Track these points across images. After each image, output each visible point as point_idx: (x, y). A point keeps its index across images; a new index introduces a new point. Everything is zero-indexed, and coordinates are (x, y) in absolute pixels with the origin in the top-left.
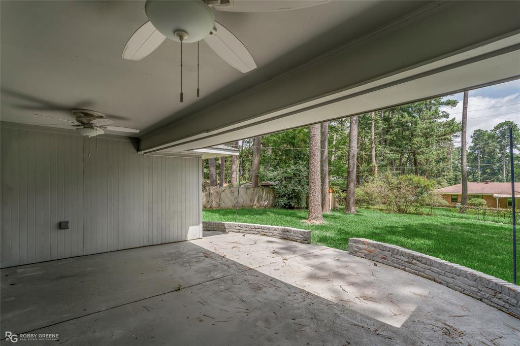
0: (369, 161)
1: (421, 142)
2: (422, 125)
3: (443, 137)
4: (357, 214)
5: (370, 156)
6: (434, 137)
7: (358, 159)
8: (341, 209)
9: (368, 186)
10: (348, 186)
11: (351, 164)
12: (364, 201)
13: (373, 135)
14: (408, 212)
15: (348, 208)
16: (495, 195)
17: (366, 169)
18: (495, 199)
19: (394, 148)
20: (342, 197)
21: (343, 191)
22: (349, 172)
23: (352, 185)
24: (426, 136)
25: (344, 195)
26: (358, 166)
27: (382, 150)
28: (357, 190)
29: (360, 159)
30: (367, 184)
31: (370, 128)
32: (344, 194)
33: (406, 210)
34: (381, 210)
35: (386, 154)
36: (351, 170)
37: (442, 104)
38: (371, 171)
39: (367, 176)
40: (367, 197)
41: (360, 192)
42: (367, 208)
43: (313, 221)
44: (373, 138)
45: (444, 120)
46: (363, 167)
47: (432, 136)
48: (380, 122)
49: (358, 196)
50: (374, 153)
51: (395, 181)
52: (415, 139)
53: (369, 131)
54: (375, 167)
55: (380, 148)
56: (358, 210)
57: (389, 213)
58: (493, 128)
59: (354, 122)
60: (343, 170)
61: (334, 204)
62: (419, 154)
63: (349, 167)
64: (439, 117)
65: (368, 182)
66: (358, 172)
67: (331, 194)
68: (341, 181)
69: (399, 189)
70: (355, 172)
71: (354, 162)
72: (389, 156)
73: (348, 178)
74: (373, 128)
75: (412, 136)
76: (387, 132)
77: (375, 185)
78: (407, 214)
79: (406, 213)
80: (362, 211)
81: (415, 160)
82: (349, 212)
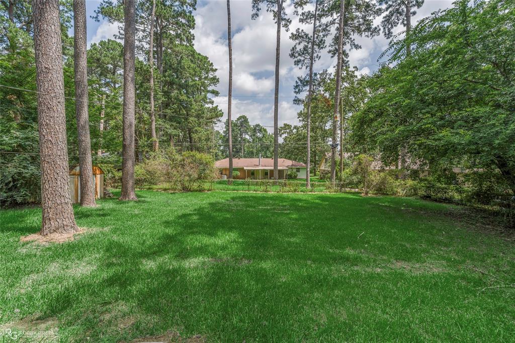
0: (149, 136)
1: (195, 121)
2: (195, 106)
3: (210, 120)
4: (139, 201)
5: (150, 129)
6: (204, 119)
7: (136, 133)
8: (116, 194)
9: (150, 164)
10: (124, 163)
11: (127, 135)
12: (145, 180)
13: (153, 107)
14: (191, 189)
15: (125, 193)
16: (245, 168)
17: (146, 143)
18: (245, 170)
19: (174, 124)
20: (117, 178)
21: (119, 170)
22: (124, 146)
23: (129, 164)
24: (198, 116)
25: (118, 174)
26: (136, 140)
27: (163, 124)
28: (137, 168)
29: (139, 133)
30: (147, 161)
31: (149, 98)
32: (120, 174)
33: (190, 187)
34: (165, 190)
35: (167, 128)
36: (127, 142)
37: (209, 92)
38: (151, 146)
39: (147, 152)
40: (149, 177)
41: (140, 171)
42: (149, 189)
43: (52, 235)
44: (153, 110)
45: (210, 106)
46: (143, 141)
47: (203, 117)
48: (160, 93)
49: (137, 175)
50: (154, 127)
51: (178, 157)
52: (190, 118)
53: (148, 101)
54: (155, 141)
55: (160, 122)
56: (139, 193)
57: (174, 193)
58: (236, 119)
59: (130, 79)
60: (116, 143)
61: (105, 189)
62: (193, 133)
63: (124, 140)
64: (207, 103)
65: (148, 159)
66: (137, 147)
67: (98, 176)
68: (114, 158)
69: (183, 166)
70: (133, 146)
71: (130, 133)
72: (169, 131)
73: (123, 154)
74: (152, 99)
75: (188, 115)
76: (166, 105)
77: (158, 162)
78: (192, 191)
79: (190, 191)
80: (144, 195)
81: (191, 138)
82: (127, 199)
